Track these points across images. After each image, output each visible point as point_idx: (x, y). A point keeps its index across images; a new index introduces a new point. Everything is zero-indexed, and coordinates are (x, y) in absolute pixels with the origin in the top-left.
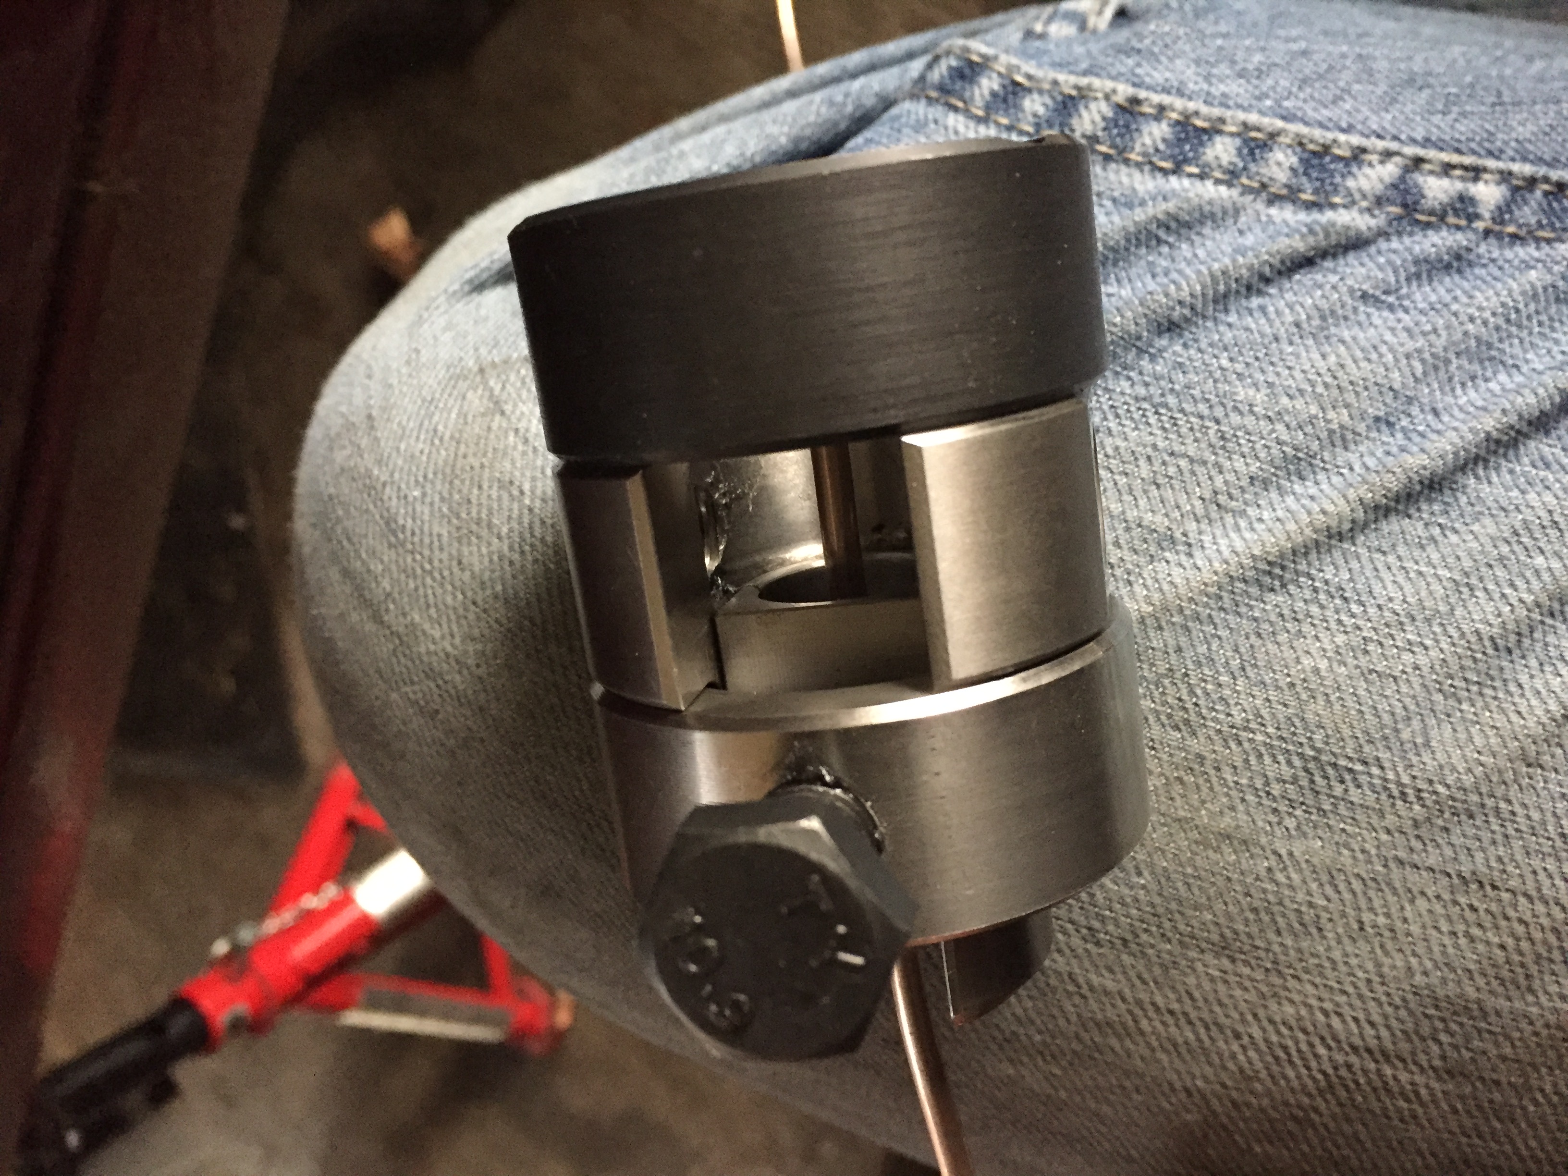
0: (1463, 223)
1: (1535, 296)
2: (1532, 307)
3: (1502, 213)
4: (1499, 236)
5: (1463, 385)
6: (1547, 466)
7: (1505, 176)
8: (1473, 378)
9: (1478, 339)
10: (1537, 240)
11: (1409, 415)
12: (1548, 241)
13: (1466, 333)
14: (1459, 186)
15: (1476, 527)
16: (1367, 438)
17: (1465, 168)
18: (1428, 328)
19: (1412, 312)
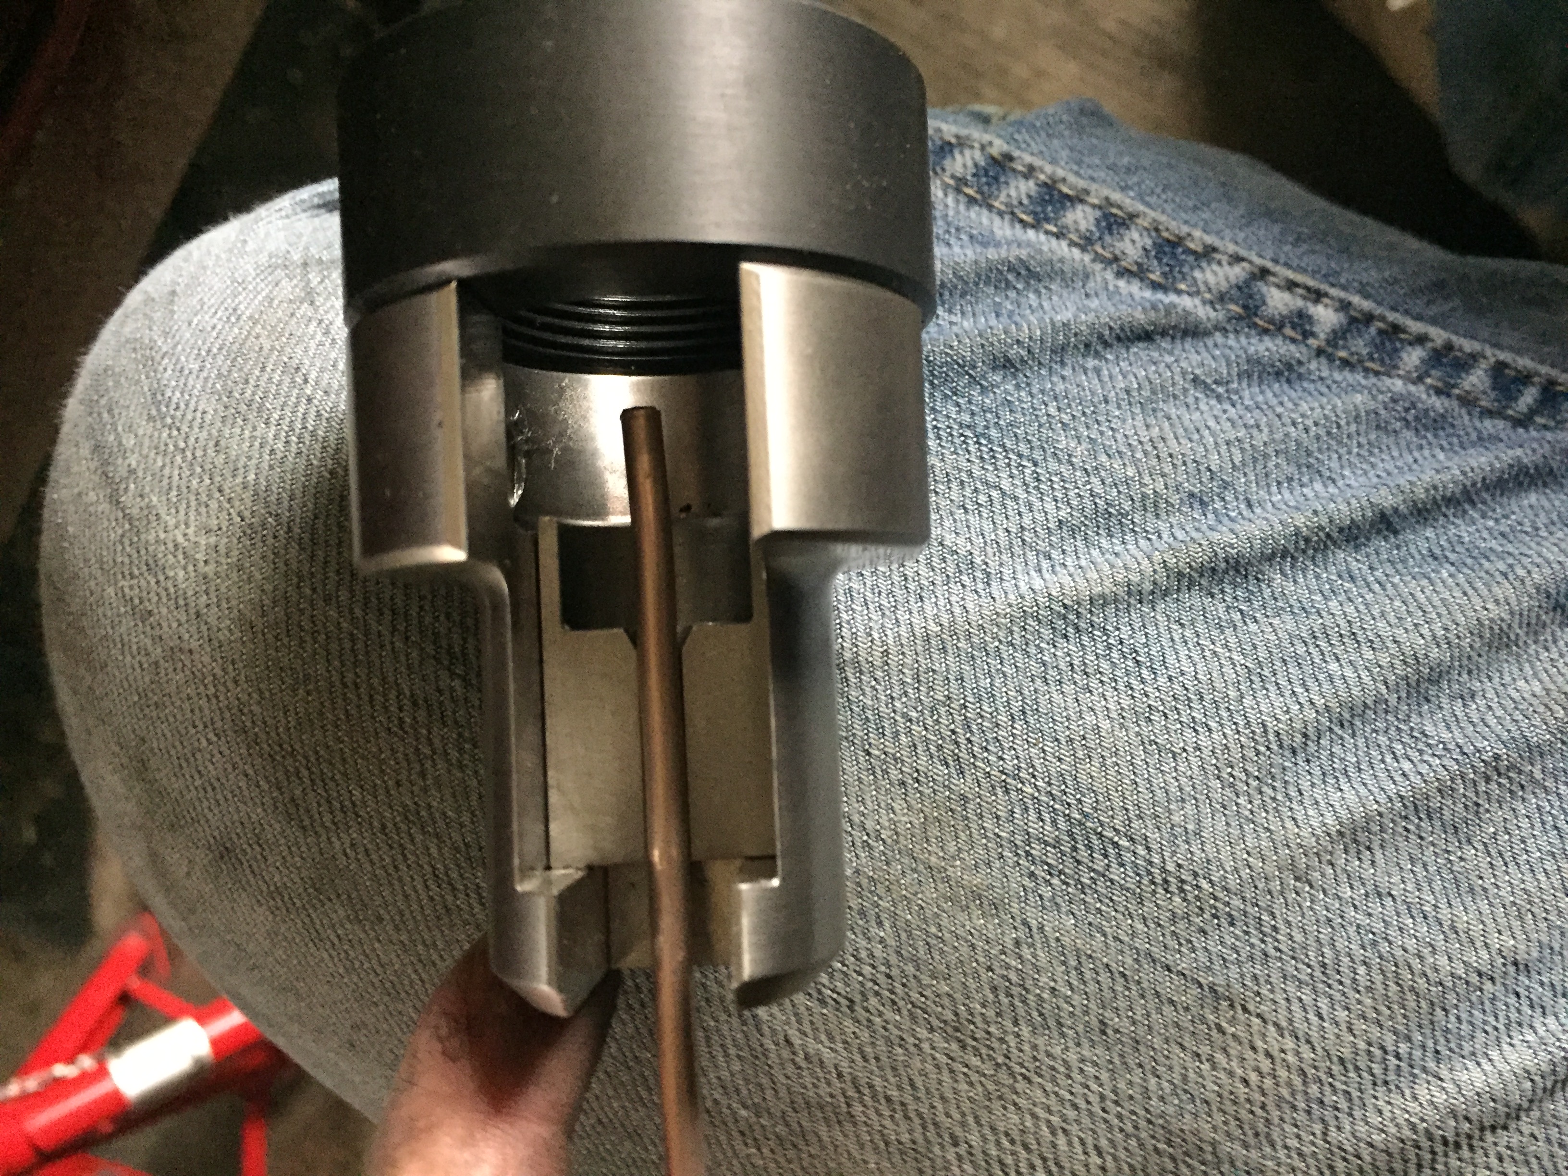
0: (1300, 338)
1: (1357, 417)
2: (1353, 427)
3: (1337, 337)
4: (1331, 358)
5: (1279, 483)
6: (1352, 579)
7: (1344, 306)
8: (1290, 480)
9: (1298, 444)
10: (1366, 370)
11: (1223, 499)
12: (1377, 373)
13: (1287, 435)
14: (1300, 303)
15: (1276, 621)
16: (1179, 510)
17: (1308, 289)
18: (1252, 422)
19: (1238, 406)
